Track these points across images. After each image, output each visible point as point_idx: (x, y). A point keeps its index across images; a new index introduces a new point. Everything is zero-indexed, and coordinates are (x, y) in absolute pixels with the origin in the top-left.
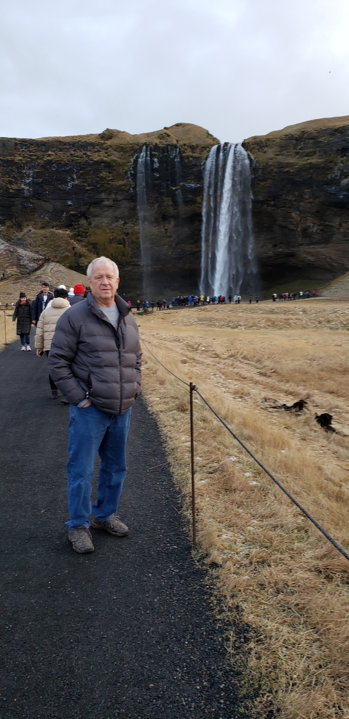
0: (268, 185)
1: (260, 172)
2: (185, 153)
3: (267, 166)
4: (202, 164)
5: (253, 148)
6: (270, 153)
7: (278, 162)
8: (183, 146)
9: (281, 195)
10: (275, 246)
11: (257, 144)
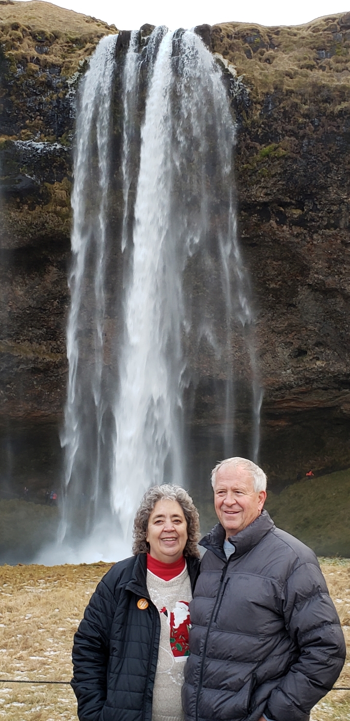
0: (282, 152)
1: (256, 114)
2: (13, 47)
3: (278, 94)
4: (70, 82)
5: (231, 47)
6: (285, 62)
7: (314, 85)
8: (11, 31)
9: (324, 188)
10: (301, 353)
11: (243, 37)
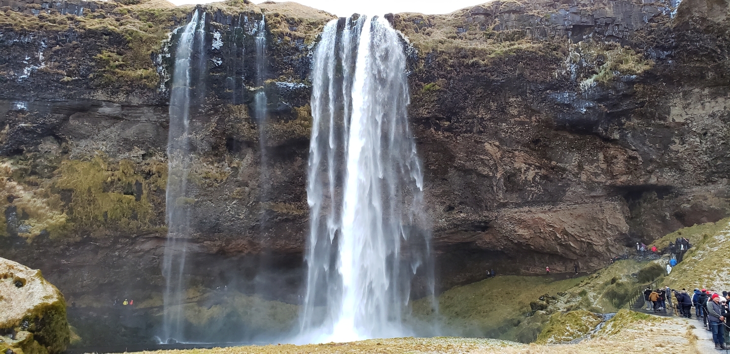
0: (437, 87)
1: (422, 66)
2: (275, 27)
3: (435, 53)
4: (309, 47)
5: (406, 26)
6: (438, 35)
7: (456, 48)
8: (274, 18)
9: (464, 108)
11: (413, 20)
